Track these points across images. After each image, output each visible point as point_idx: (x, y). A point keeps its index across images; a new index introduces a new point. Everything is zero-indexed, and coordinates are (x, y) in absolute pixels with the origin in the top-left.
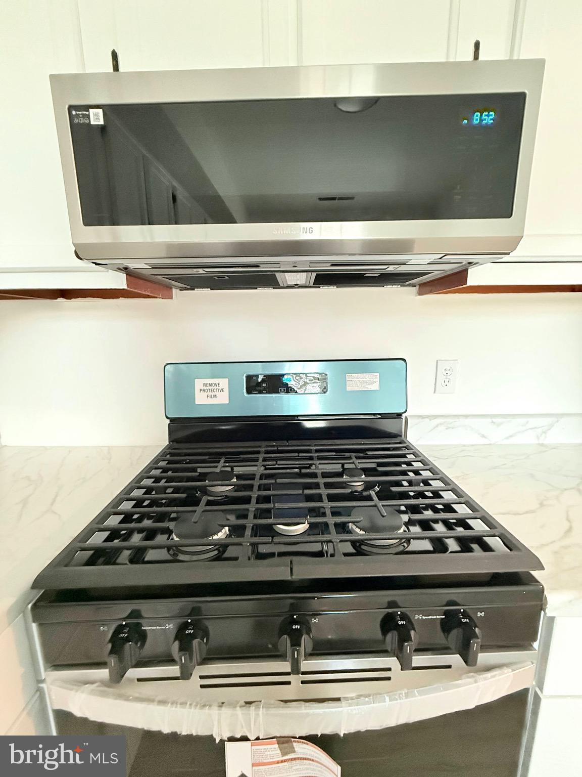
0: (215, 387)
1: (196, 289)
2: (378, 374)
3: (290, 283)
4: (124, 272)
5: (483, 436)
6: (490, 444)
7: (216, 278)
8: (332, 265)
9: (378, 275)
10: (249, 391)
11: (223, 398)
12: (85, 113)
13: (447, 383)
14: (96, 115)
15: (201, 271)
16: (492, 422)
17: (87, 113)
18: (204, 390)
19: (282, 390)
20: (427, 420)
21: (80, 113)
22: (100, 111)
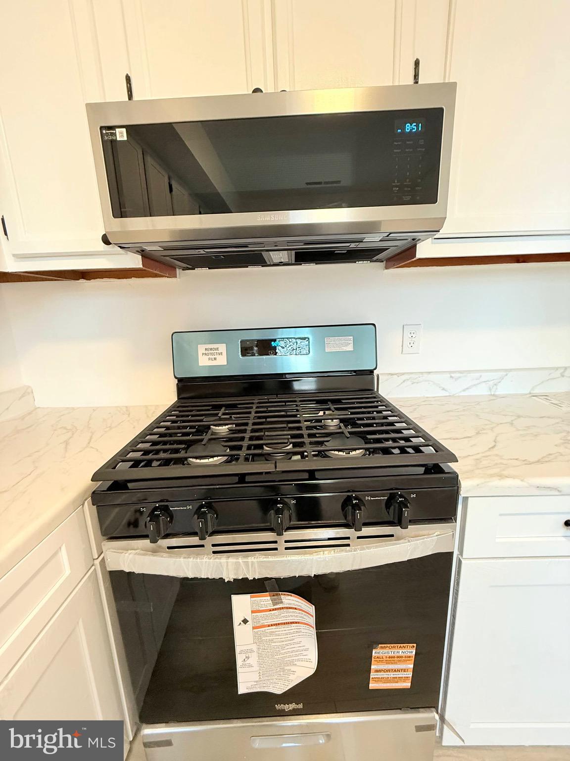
0: (215, 351)
1: (196, 269)
2: (352, 337)
3: (276, 261)
4: (140, 254)
5: (443, 389)
6: (450, 396)
7: (213, 257)
8: (306, 244)
9: (346, 251)
10: (243, 354)
11: (222, 361)
12: (113, 131)
13: (412, 345)
14: (121, 133)
15: (202, 251)
16: (451, 377)
17: (114, 132)
18: (205, 354)
19: (272, 353)
20: (395, 376)
21: (109, 132)
22: (124, 130)
